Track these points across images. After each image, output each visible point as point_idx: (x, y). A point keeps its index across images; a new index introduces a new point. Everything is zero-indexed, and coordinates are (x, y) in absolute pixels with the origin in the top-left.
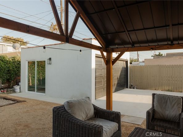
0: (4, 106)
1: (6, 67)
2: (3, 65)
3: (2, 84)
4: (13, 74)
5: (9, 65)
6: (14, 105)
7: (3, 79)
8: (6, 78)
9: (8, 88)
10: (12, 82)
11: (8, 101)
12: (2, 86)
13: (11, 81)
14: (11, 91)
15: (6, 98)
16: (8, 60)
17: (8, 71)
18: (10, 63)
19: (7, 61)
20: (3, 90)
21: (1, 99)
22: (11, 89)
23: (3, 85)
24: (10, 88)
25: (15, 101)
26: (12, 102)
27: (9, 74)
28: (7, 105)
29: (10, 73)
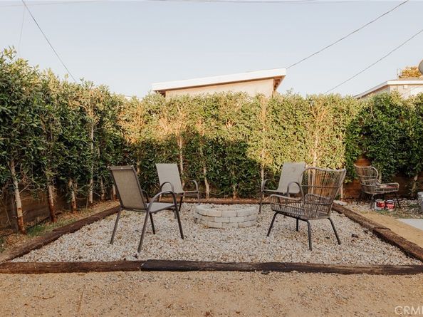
0: (359, 271)
1: (397, 128)
2: (384, 123)
3: (383, 181)
4: (417, 151)
5: (406, 121)
6: (403, 278)
7: (385, 167)
8: (396, 164)
9: (402, 197)
10: (416, 178)
11: (384, 246)
12: (382, 190)
13: (413, 177)
14: (411, 207)
15: (382, 231)
16: (400, 104)
17: (402, 141)
18: (407, 117)
19: (399, 109)
20: (382, 202)
21: (366, 232)
22: (412, 203)
23: (384, 186)
24: (409, 198)
25: (412, 256)
26: (398, 259)
27: (405, 153)
28: (371, 272)
29: (408, 149)
